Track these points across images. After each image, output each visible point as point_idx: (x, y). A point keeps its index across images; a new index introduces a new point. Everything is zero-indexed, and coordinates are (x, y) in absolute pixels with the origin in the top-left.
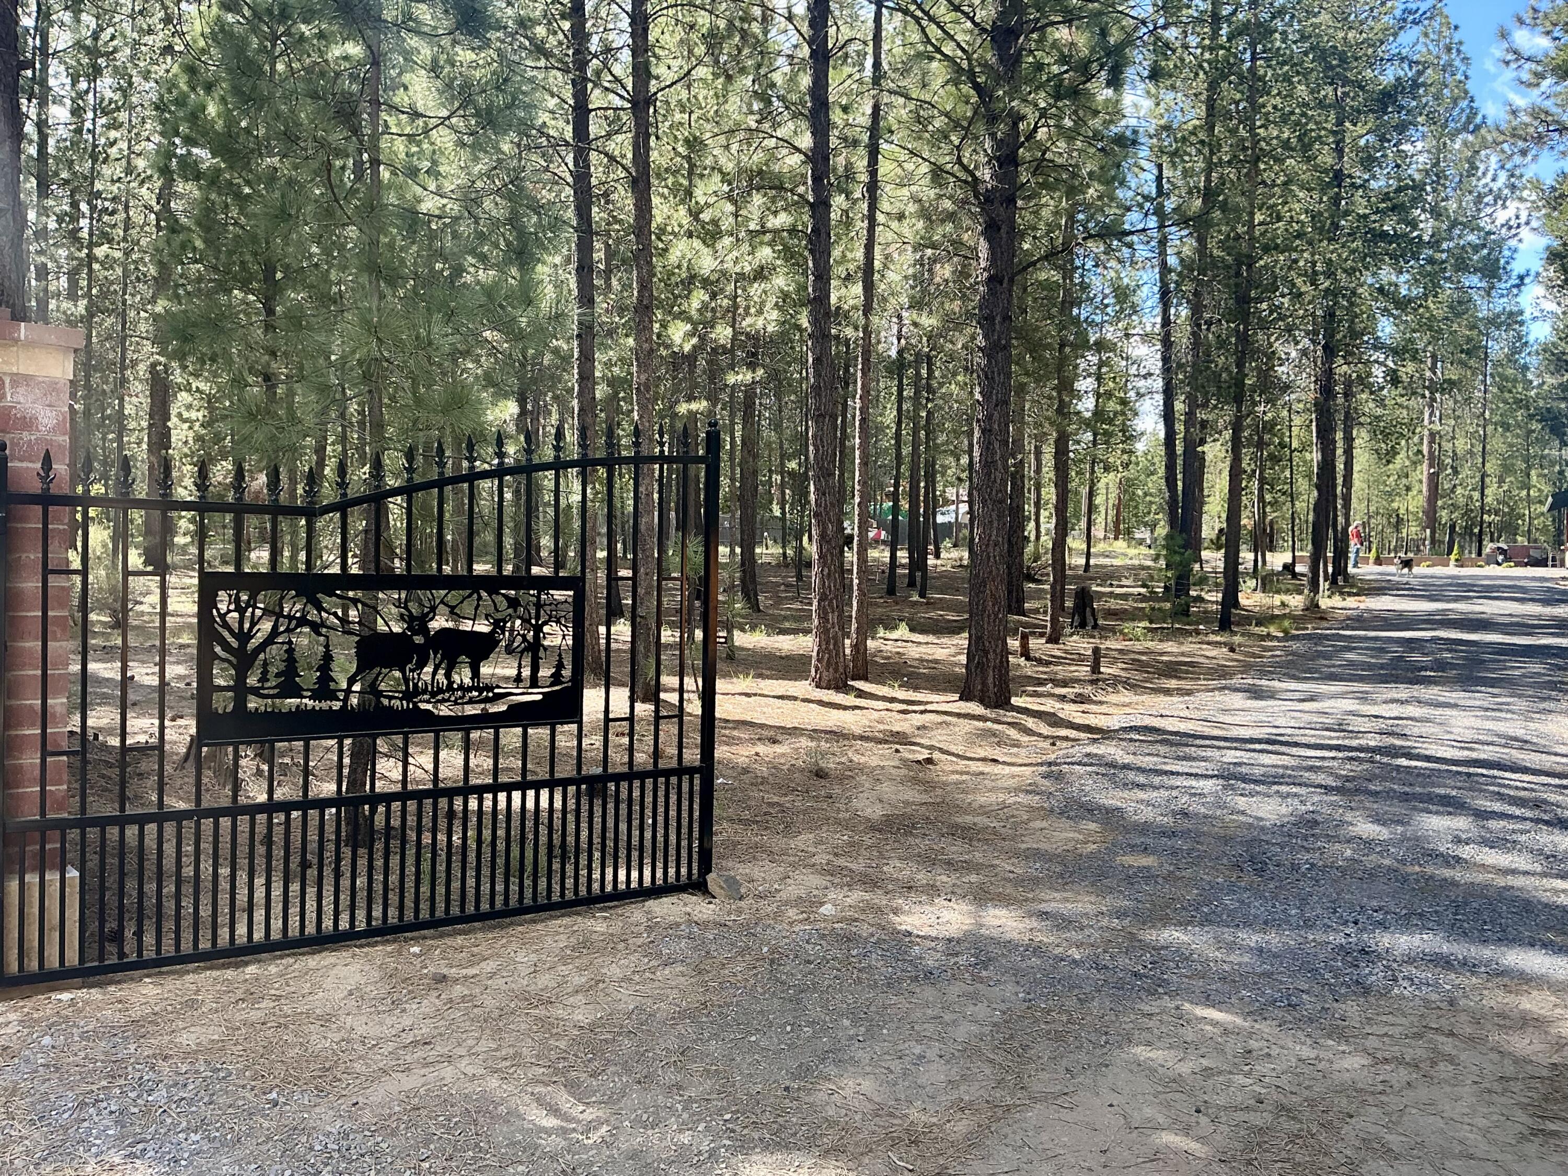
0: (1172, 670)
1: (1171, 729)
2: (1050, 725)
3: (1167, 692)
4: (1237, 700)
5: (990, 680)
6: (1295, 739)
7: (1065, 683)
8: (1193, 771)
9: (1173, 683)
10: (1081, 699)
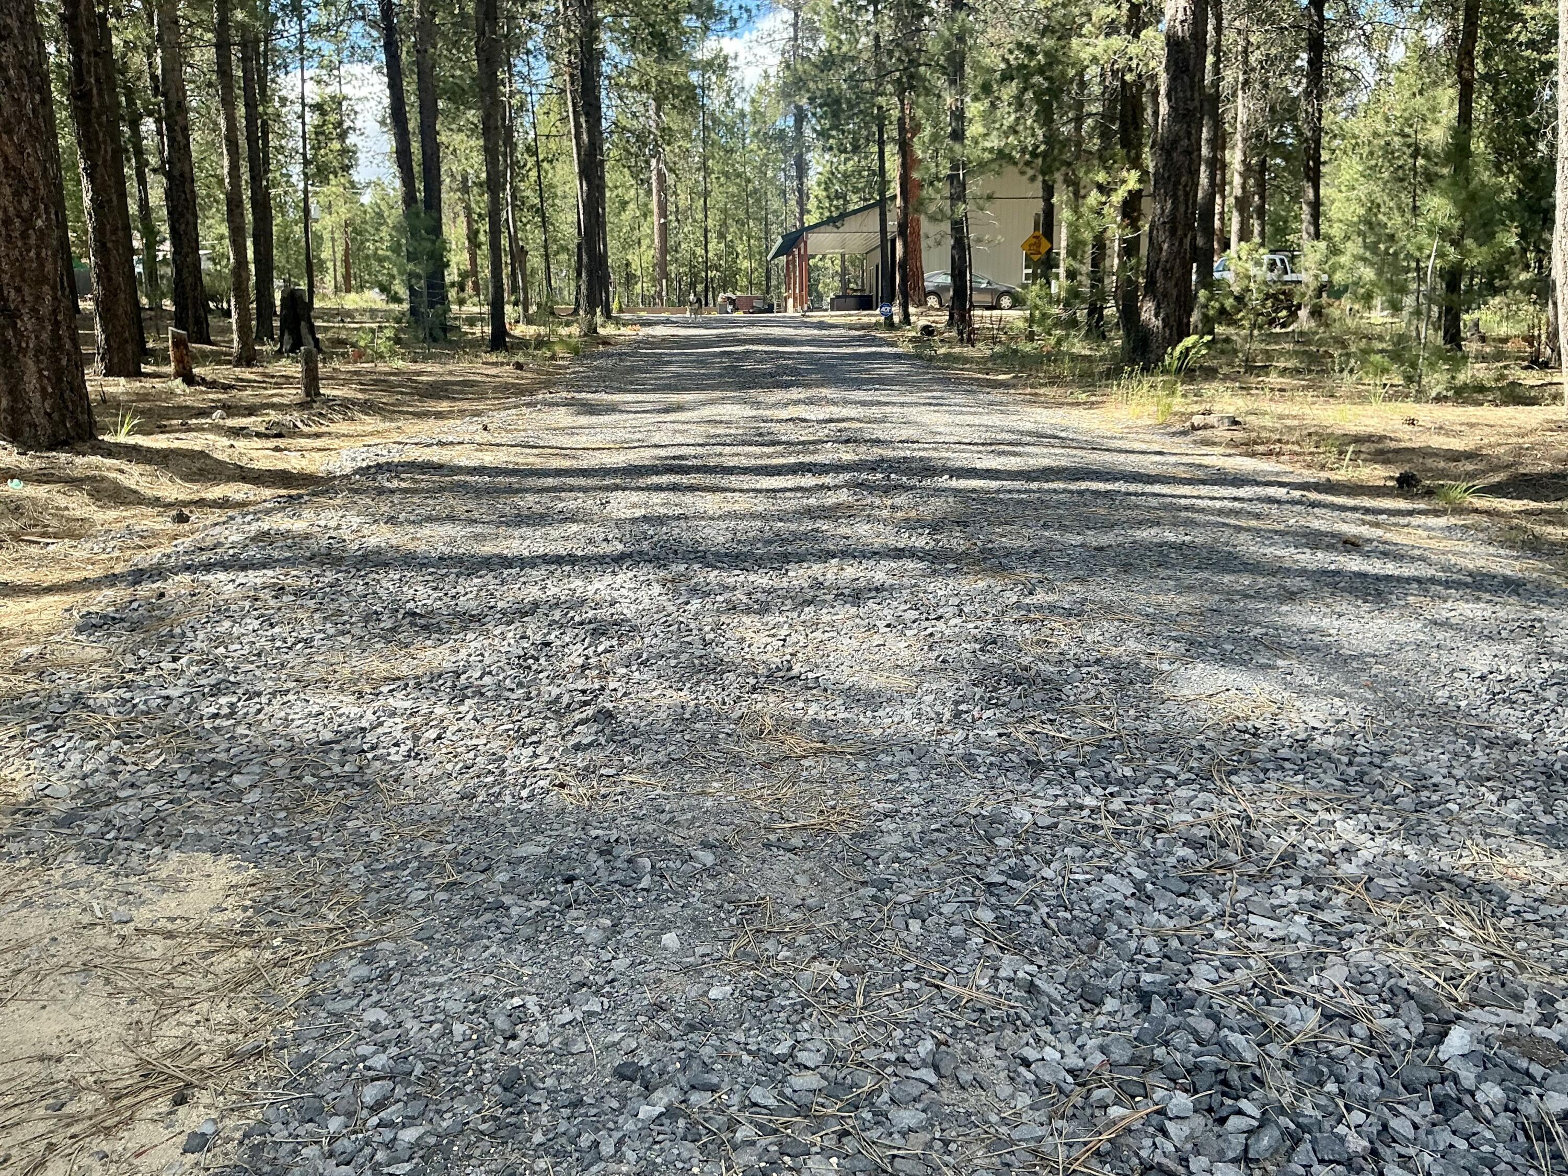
0: (438, 390)
1: (464, 462)
2: (189, 477)
3: (439, 415)
4: (562, 417)
5: (31, 383)
6: (712, 462)
7: (251, 411)
8: (560, 549)
9: (444, 406)
10: (278, 432)
